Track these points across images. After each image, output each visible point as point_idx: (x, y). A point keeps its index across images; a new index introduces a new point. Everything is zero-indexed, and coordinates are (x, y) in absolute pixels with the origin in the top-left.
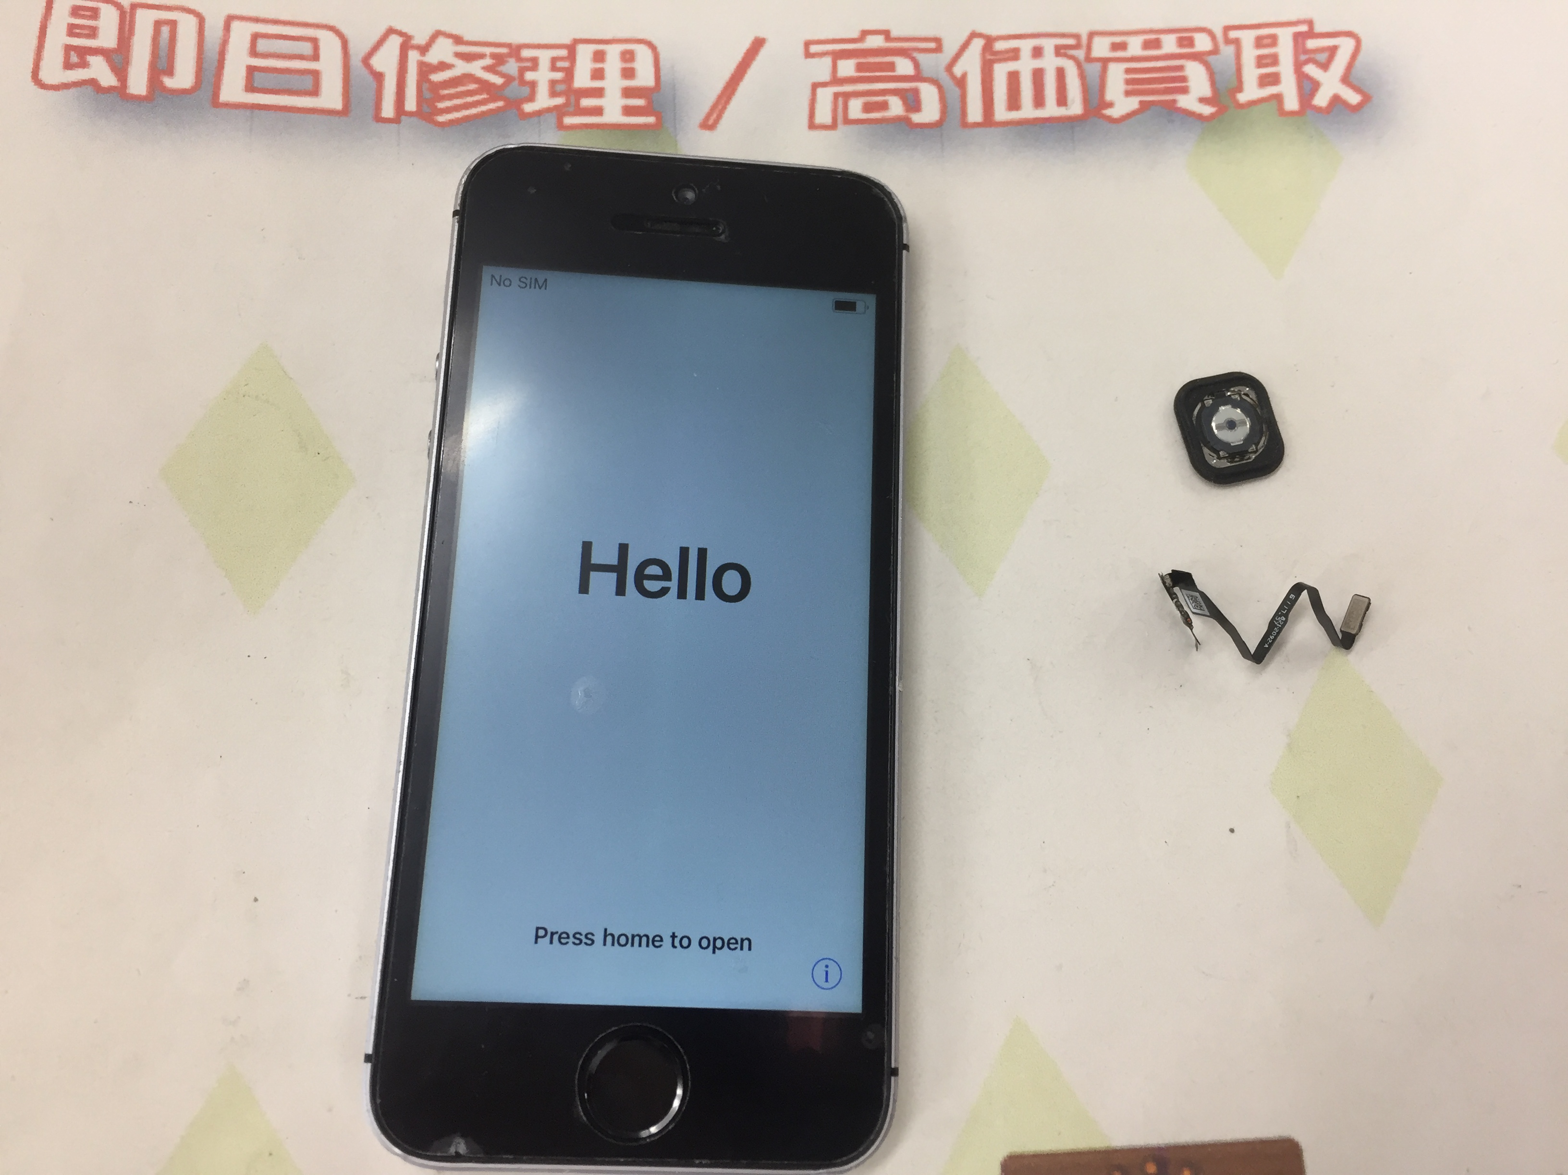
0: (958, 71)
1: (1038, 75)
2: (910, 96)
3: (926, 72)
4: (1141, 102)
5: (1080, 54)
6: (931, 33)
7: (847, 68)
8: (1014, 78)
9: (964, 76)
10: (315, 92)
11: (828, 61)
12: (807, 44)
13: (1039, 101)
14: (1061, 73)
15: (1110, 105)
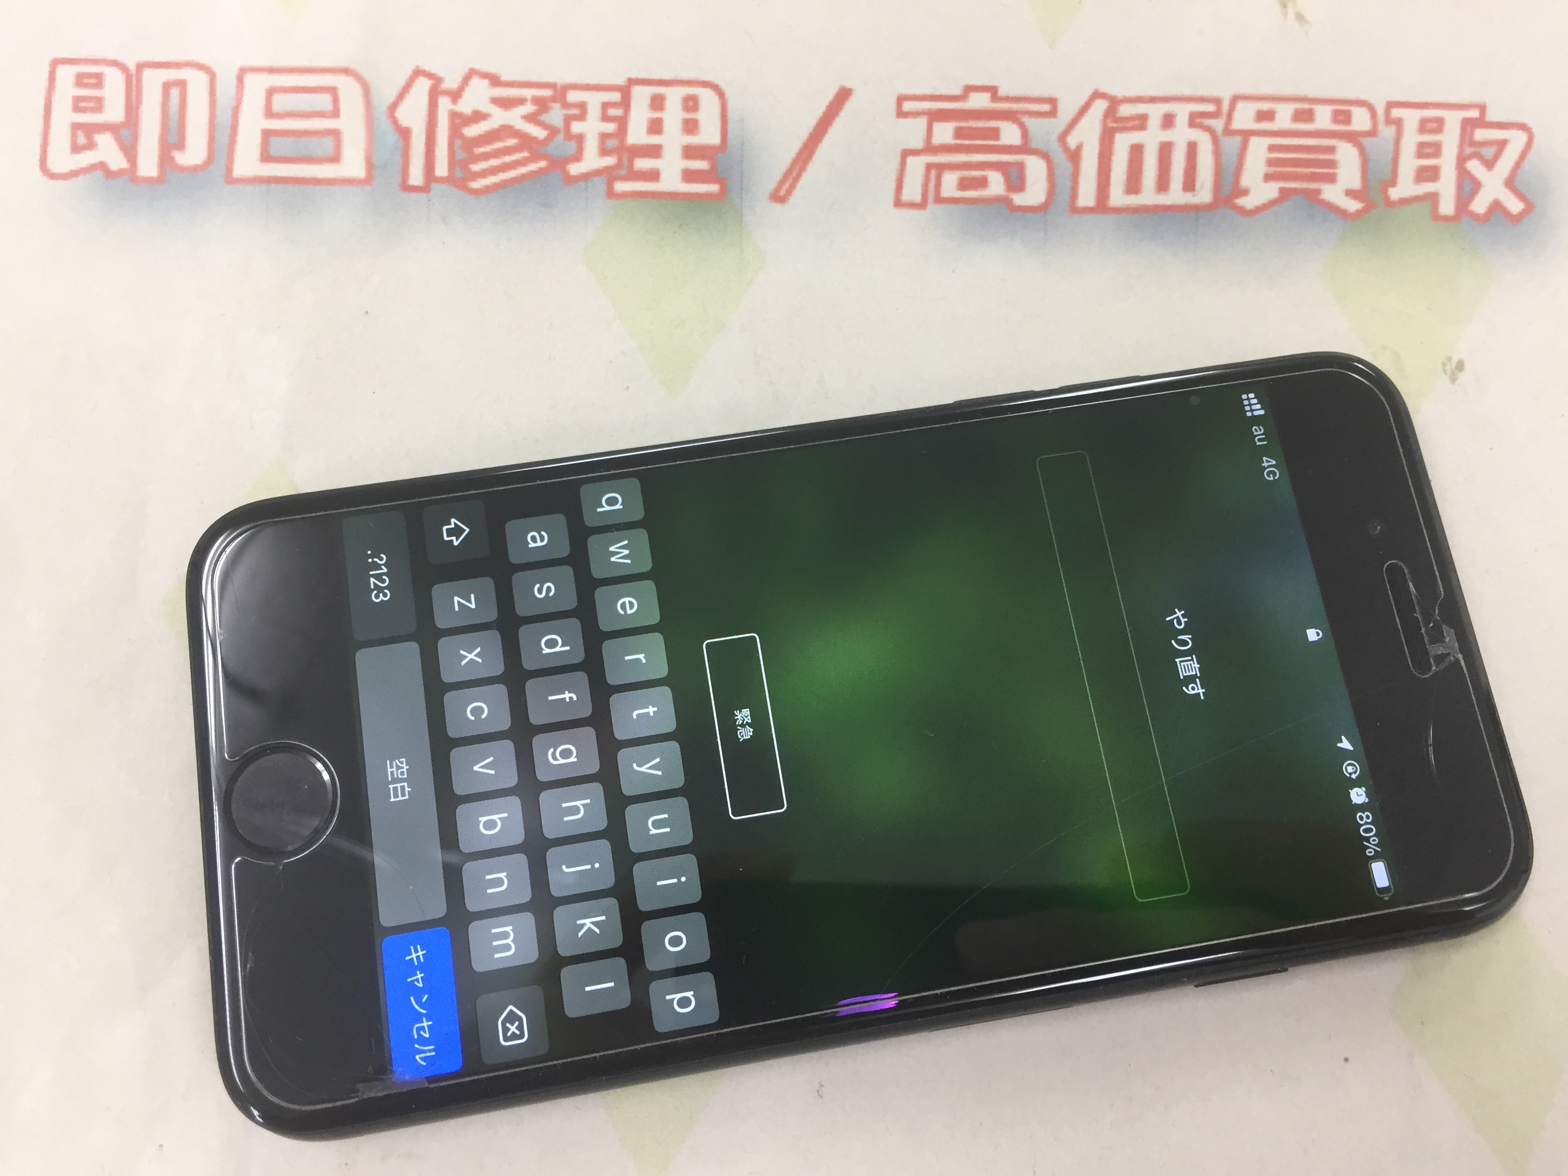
0: (1072, 141)
1: (1165, 150)
2: (1013, 171)
3: (1034, 145)
4: (1281, 190)
5: (1218, 124)
6: (1045, 93)
7: (944, 133)
8: (1137, 151)
9: (1079, 148)
10: (335, 159)
11: (922, 122)
12: (901, 99)
13: (1163, 185)
14: (1192, 149)
15: (1245, 192)
